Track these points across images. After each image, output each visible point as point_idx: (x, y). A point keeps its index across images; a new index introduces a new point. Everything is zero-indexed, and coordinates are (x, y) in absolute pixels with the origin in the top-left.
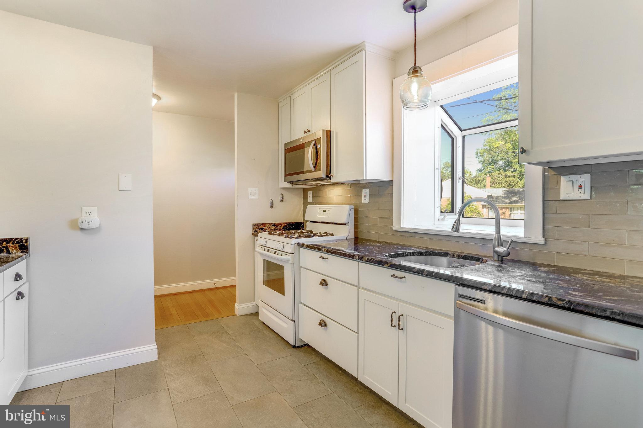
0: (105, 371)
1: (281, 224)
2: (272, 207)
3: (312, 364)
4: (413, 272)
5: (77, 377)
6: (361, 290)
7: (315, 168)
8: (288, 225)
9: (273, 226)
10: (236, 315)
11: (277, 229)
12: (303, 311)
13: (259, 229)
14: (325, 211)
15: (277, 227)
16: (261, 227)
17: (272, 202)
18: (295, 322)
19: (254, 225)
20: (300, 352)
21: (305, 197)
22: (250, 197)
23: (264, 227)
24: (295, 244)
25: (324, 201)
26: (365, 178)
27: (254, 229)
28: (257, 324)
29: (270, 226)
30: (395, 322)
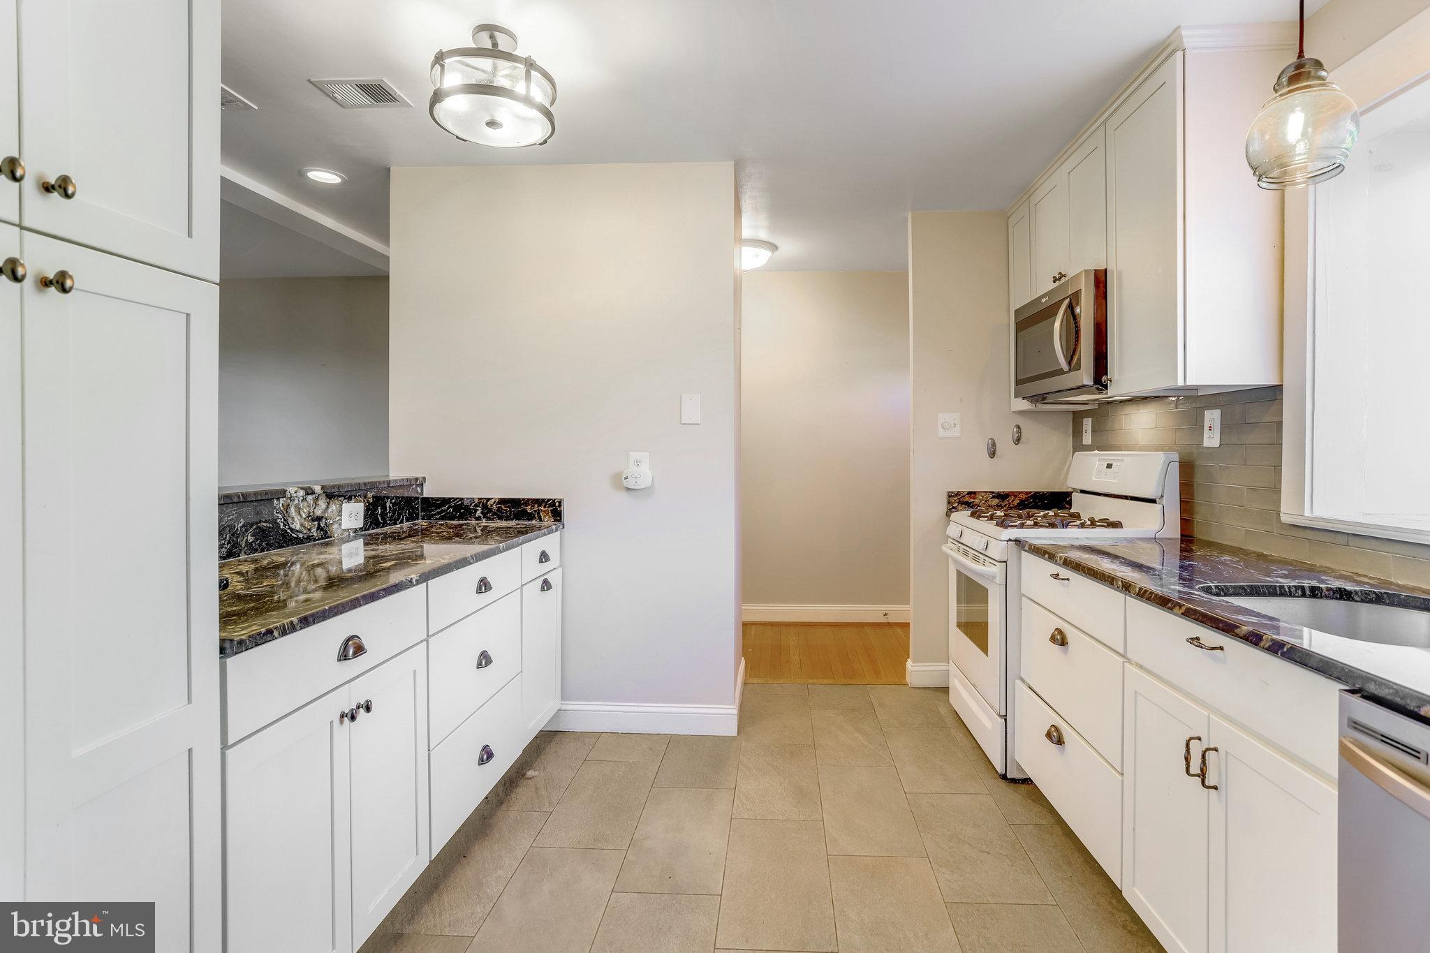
0: (656, 733)
1: (1015, 494)
2: (992, 454)
3: (1030, 827)
4: (1237, 635)
5: (620, 732)
6: (1131, 667)
7: (1070, 363)
8: (1031, 497)
9: (994, 497)
10: (906, 685)
11: (1005, 505)
12: (1023, 699)
13: (960, 503)
14: (1109, 466)
15: (1003, 501)
16: (967, 499)
17: (994, 445)
18: (1006, 720)
19: (950, 495)
20: (1015, 793)
21: (1077, 433)
22: (941, 433)
23: (972, 500)
24: (1010, 540)
25: (1113, 443)
26: (1180, 383)
27: (949, 503)
28: (943, 710)
29: (987, 498)
30: (1195, 767)
